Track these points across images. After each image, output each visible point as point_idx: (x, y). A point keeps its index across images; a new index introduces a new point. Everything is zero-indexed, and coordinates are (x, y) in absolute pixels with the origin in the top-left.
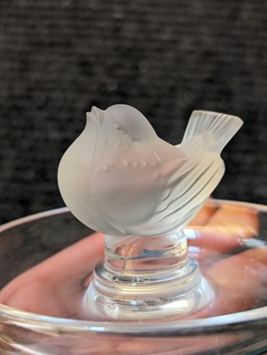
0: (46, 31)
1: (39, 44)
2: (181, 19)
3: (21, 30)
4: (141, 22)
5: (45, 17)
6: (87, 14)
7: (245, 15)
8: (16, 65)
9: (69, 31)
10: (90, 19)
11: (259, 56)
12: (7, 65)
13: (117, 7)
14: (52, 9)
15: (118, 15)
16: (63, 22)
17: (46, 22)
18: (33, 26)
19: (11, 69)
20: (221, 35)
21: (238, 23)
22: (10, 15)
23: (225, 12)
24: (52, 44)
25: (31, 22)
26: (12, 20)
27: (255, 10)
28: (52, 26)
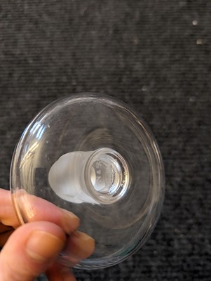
0: (46, 92)
1: (44, 97)
2: (99, 83)
3: (36, 92)
4: (83, 85)
5: (45, 87)
6: (62, 84)
7: (124, 80)
8: (35, 106)
9: (56, 91)
10: (63, 86)
11: (131, 95)
12: (32, 106)
13: (74, 80)
14: (48, 83)
15: (74, 84)
16: (53, 88)
17: (47, 88)
18: (41, 90)
19: (33, 108)
20: (115, 88)
21: (122, 83)
22: (32, 87)
23: (117, 79)
24: (49, 97)
25: (40, 88)
26: (33, 88)
27: (128, 78)
28: (48, 90)
